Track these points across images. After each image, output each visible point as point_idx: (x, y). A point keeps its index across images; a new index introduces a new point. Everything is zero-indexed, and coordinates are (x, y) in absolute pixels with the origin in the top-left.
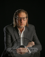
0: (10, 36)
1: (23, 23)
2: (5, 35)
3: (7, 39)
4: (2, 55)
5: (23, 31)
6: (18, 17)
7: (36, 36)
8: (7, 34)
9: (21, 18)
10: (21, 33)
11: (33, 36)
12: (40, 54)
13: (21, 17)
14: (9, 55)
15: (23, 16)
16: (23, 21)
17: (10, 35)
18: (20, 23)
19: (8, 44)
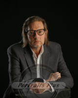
0: (18, 63)
1: (38, 39)
2: (9, 60)
3: (12, 68)
4: (5, 95)
5: (41, 54)
6: (30, 30)
7: (64, 62)
8: (12, 58)
9: (35, 31)
10: (37, 56)
11: (59, 63)
12: (70, 92)
13: (35, 29)
14: (17, 95)
15: (38, 27)
16: (38, 36)
17: (19, 60)
18: (33, 39)
19: (15, 77)
